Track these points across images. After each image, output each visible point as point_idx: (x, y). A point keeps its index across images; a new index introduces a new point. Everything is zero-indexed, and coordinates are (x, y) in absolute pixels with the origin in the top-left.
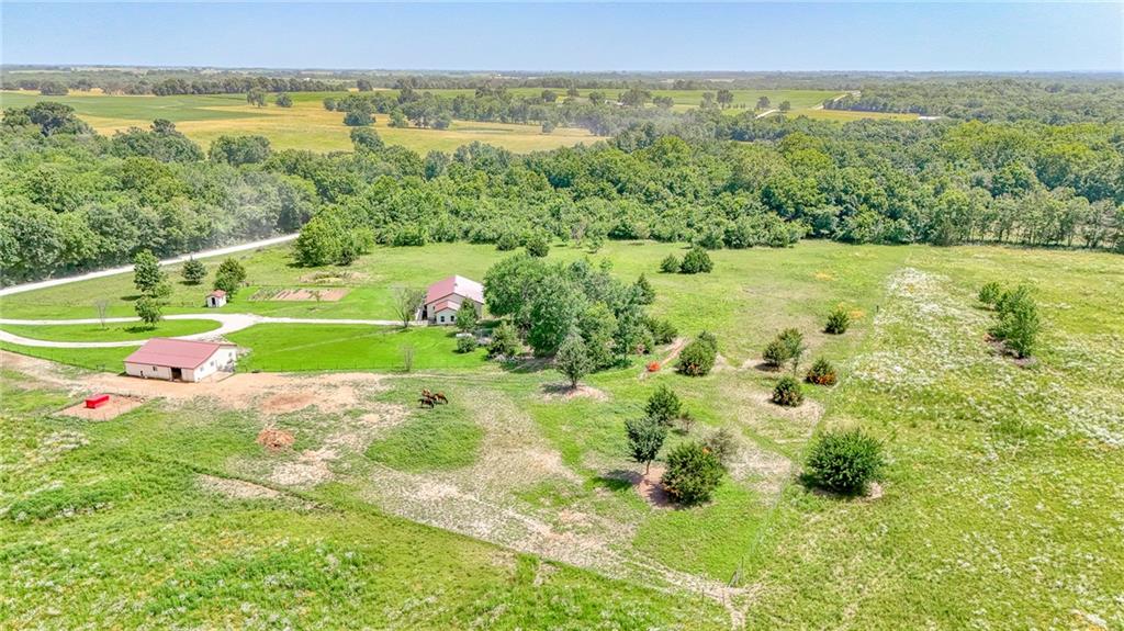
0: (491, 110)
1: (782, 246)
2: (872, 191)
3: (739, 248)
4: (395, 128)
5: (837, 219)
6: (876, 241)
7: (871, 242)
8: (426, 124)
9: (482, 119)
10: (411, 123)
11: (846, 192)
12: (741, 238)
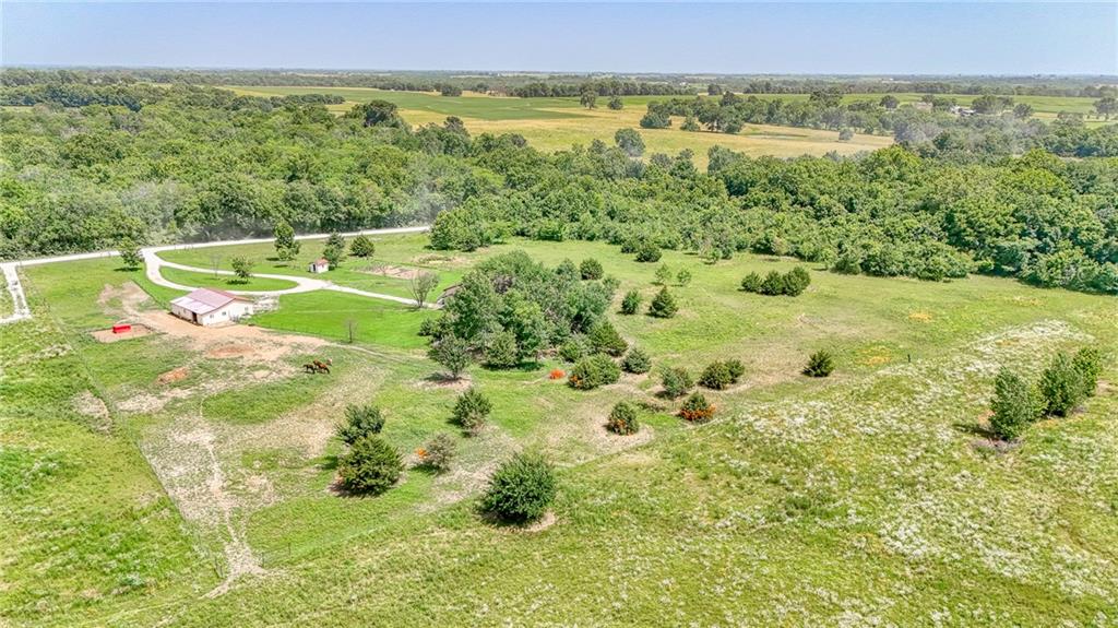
0: (805, 114)
1: (933, 279)
2: (1085, 225)
3: (877, 276)
4: (686, 132)
5: (1029, 255)
6: (1071, 286)
7: (1064, 286)
8: (718, 127)
9: (794, 124)
10: (703, 127)
11: (1052, 223)
12: (882, 265)
